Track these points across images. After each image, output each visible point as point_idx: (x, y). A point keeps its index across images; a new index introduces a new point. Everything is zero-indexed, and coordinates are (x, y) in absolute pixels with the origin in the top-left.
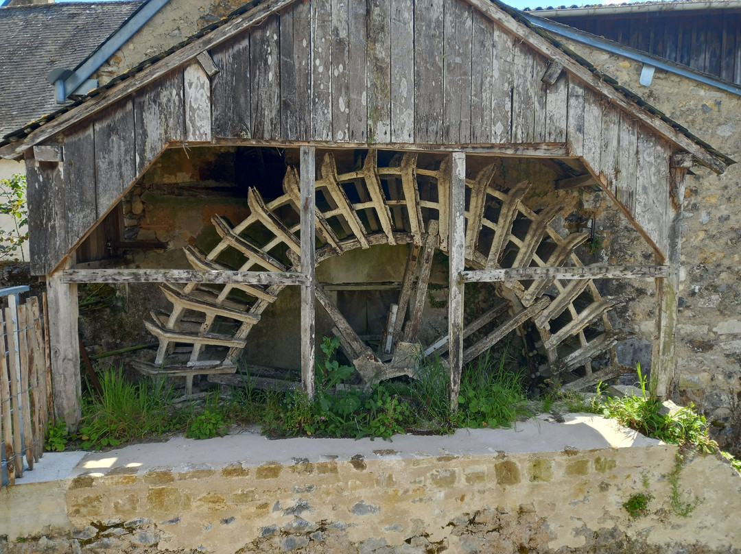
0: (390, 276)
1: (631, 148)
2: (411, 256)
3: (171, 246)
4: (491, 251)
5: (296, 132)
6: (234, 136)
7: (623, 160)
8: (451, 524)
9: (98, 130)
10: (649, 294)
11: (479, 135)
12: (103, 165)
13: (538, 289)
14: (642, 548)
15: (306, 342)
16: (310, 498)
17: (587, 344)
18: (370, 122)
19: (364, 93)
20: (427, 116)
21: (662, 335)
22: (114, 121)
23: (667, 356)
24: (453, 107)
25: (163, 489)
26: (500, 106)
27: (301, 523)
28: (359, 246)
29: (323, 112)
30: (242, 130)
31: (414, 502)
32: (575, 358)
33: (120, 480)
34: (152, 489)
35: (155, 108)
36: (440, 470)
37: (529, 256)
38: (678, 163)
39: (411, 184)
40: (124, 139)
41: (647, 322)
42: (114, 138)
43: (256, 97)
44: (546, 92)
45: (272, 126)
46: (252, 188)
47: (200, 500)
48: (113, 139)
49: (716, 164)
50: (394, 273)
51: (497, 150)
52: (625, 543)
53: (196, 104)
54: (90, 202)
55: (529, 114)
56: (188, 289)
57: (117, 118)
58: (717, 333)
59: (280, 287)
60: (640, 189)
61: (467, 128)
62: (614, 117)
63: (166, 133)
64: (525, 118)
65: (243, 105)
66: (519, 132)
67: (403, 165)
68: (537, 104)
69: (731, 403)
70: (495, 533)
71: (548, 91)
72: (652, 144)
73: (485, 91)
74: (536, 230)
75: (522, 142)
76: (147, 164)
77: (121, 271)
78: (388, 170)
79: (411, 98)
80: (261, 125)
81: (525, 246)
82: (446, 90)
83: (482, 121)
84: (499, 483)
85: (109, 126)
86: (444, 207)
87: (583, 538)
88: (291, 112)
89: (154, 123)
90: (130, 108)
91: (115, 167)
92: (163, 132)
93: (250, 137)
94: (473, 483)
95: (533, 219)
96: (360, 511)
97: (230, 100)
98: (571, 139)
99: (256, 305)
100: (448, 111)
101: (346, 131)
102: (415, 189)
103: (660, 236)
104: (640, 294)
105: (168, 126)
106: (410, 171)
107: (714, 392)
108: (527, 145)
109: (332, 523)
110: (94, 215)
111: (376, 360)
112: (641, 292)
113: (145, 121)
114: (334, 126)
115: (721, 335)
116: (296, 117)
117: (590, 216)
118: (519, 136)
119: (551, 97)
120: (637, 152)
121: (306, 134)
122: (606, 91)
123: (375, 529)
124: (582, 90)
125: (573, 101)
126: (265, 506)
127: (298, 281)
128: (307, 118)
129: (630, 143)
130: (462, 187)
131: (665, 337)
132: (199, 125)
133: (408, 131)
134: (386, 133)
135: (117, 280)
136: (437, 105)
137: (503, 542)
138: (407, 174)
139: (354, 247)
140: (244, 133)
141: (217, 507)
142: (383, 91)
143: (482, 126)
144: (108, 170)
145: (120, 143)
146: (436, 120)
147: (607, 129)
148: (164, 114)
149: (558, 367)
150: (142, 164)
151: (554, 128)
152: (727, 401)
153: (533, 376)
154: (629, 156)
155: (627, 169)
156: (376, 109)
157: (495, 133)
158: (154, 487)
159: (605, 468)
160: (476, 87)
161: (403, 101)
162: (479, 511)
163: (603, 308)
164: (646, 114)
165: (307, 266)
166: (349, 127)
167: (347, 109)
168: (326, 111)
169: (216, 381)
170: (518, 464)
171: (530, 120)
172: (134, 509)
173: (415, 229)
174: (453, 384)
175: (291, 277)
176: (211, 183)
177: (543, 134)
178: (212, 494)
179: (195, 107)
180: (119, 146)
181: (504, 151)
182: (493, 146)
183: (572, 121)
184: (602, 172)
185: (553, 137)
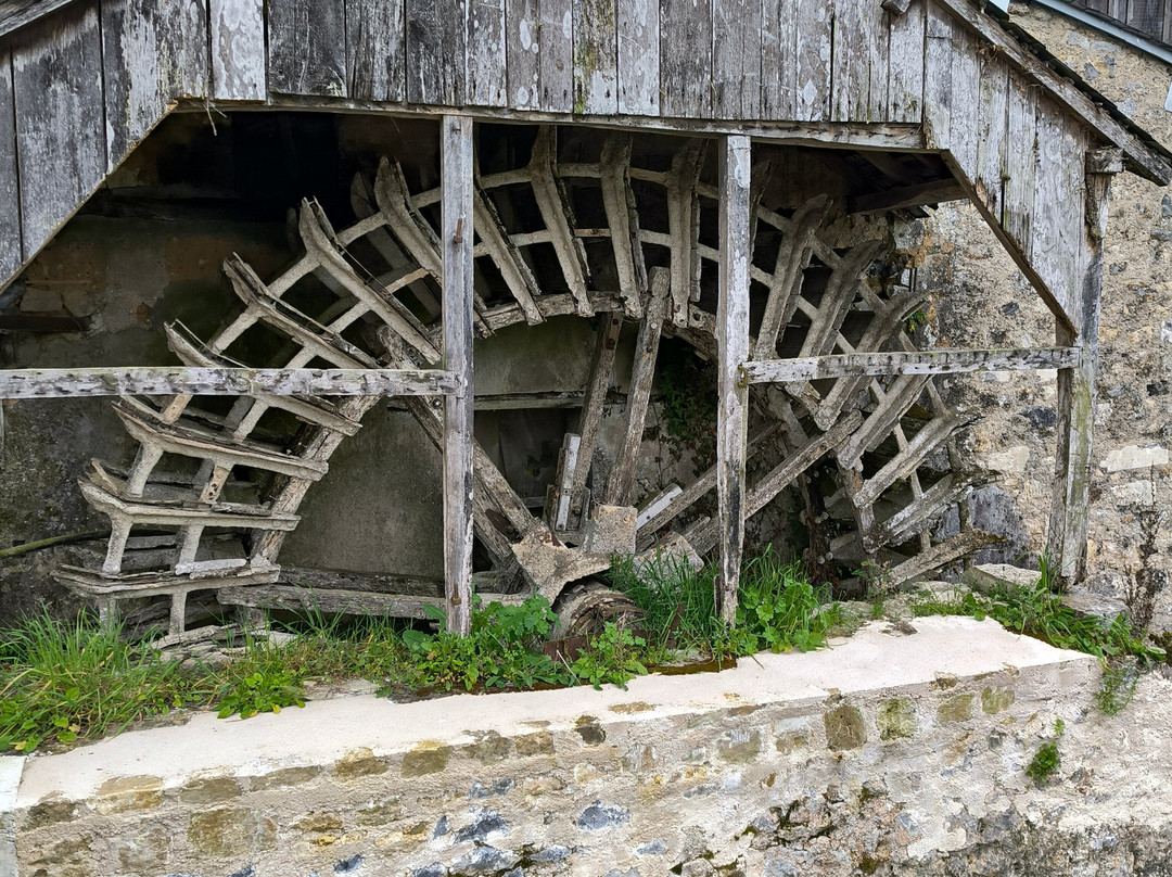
0: (554, 380)
1: (1026, 137)
2: (604, 339)
3: (97, 325)
4: (763, 326)
5: (437, 88)
6: (313, 90)
7: (1014, 157)
8: (750, 829)
9: (21, 69)
10: (1001, 403)
11: (775, 103)
12: (33, 145)
13: (844, 397)
14: (1051, 841)
15: (457, 508)
16: (503, 805)
17: (923, 496)
18: (579, 72)
19: (568, 15)
20: (682, 64)
21: (1071, 469)
22: (58, 51)
23: (1079, 505)
24: (728, 51)
25: (221, 811)
26: (812, 51)
27: (487, 855)
28: (522, 319)
29: (489, 49)
30: (331, 79)
31: (688, 795)
32: (904, 521)
33: (131, 802)
34: (199, 814)
35: (146, 26)
36: (733, 732)
37: (830, 335)
38: (1101, 164)
39: (622, 198)
40: (80, 90)
41: (998, 455)
42: (58, 87)
43: (357, 11)
44: (889, 28)
45: (390, 75)
46: (310, 199)
47: (295, 827)
48: (55, 92)
49: (1157, 169)
50: (562, 375)
51: (804, 134)
52: (1026, 835)
53: (233, 22)
54: (7, 224)
55: (860, 67)
56: (172, 413)
57: (63, 45)
58: (1106, 469)
59: (367, 404)
60: (1039, 210)
61: (754, 91)
62: (999, 79)
63: (171, 79)
64: (854, 75)
65: (332, 29)
66: (844, 101)
67: (604, 159)
68: (873, 49)
69: (1128, 591)
70: (823, 839)
71: (893, 27)
72: (1058, 130)
73: (786, 20)
74: (840, 288)
75: (850, 119)
76: (131, 146)
77: (74, 371)
78: (577, 169)
79: (654, 27)
80: (367, 70)
81: (822, 317)
82: (717, 16)
83: (781, 79)
84: (831, 748)
85: (46, 62)
86: (680, 243)
87: (962, 831)
88: (426, 47)
89: (145, 57)
90: (92, 25)
91: (61, 150)
92: (165, 78)
93: (345, 95)
94: (789, 751)
95: (835, 266)
96: (594, 821)
97: (305, 15)
98: (931, 118)
99: (317, 441)
100: (720, 57)
101: (534, 88)
102: (629, 208)
103: (1071, 294)
104: (988, 405)
105: (174, 65)
106: (620, 171)
107: (1102, 573)
108: (856, 126)
109: (542, 849)
110: (16, 252)
111: (556, 543)
112: (989, 401)
113: (124, 54)
114: (512, 76)
115: (1113, 473)
116: (436, 58)
117: (905, 263)
118: (844, 109)
119: (898, 37)
120: (1036, 146)
121: (455, 91)
122: (989, 31)
123: (620, 853)
124: (948, 28)
125: (933, 46)
126: (420, 828)
127: (442, 387)
128: (458, 59)
129: (1026, 128)
130: (744, 202)
131: (1075, 474)
132: (240, 66)
133: (649, 92)
134: (608, 95)
135: (67, 392)
136: (702, 43)
137: (836, 853)
138: (612, 177)
139: (512, 322)
140: (333, 85)
141: (328, 839)
142: (602, 12)
143: (780, 88)
144: (45, 157)
145: (71, 98)
146: (699, 71)
147: (987, 102)
148: (167, 41)
149: (876, 539)
150: (119, 145)
151: (903, 97)
152: (1122, 587)
153: (822, 561)
154: (1023, 152)
155: (1021, 175)
156: (590, 45)
157: (803, 101)
158: (202, 810)
159: (997, 705)
160: (770, 13)
161: (640, 33)
162: (796, 801)
163: (951, 428)
164: (1052, 76)
165: (459, 356)
166: (539, 80)
167: (536, 45)
168: (494, 47)
169: (237, 602)
170: (862, 709)
171: (863, 80)
172: (161, 857)
173: (628, 286)
174: (727, 576)
175: (427, 378)
176: (184, 190)
177: (884, 105)
178: (318, 813)
179: (232, 28)
180: (70, 105)
181: (816, 137)
182: (798, 125)
183: (931, 83)
184: (980, 179)
185: (900, 112)
